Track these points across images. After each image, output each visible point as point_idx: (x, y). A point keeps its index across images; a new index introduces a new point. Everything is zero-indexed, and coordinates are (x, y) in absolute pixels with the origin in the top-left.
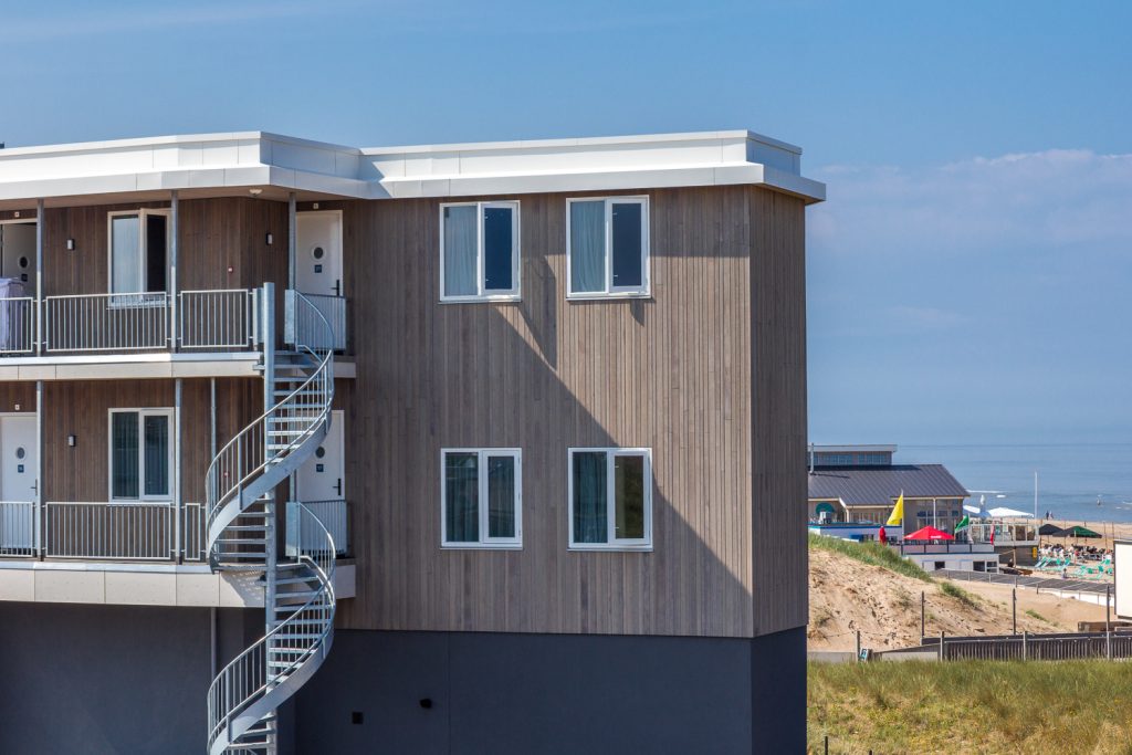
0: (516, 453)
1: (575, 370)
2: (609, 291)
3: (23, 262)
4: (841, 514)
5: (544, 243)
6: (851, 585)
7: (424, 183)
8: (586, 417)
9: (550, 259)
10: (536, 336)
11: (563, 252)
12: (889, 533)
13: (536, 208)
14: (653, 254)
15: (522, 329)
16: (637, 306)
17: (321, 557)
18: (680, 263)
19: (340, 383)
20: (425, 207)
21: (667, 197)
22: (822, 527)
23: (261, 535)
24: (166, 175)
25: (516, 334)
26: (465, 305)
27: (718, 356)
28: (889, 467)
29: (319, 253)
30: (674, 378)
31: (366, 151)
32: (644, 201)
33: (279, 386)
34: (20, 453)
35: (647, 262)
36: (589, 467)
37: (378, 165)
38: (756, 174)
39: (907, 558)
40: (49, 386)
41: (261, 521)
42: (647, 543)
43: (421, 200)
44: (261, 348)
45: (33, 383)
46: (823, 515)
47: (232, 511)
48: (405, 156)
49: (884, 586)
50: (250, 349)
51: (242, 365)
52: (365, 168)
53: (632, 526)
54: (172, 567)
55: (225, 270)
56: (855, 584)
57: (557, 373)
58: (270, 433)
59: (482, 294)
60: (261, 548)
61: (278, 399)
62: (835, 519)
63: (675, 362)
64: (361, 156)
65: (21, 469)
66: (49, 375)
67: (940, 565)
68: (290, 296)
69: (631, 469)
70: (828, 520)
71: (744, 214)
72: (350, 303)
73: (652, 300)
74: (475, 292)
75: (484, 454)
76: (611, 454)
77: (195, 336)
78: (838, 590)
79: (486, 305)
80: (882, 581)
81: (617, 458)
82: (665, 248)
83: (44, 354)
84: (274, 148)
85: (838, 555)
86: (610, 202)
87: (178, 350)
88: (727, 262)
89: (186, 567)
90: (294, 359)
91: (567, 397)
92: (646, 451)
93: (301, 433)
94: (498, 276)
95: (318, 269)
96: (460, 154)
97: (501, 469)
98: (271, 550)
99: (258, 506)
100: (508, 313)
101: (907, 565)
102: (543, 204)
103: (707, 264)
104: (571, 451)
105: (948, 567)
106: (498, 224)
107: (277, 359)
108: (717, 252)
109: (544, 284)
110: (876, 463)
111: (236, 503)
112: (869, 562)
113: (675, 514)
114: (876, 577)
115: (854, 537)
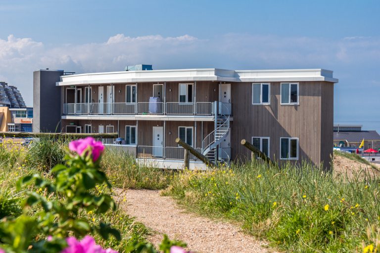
0: (269, 138)
1: (282, 120)
2: (289, 103)
3: (159, 93)
4: (346, 144)
5: (275, 92)
6: (347, 165)
7: (249, 79)
8: (284, 131)
9: (277, 96)
10: (273, 113)
11: (279, 94)
12: (360, 150)
13: (274, 85)
14: (300, 95)
15: (270, 111)
16: (296, 107)
17: (226, 160)
18: (306, 97)
19: (231, 122)
20: (249, 84)
21: (303, 83)
22: (341, 148)
23: (214, 155)
24: (194, 77)
25: (269, 112)
26: (258, 106)
27: (314, 118)
28: (360, 131)
29: (225, 93)
30: (304, 123)
31: (236, 71)
32: (298, 84)
33: (218, 123)
34: (158, 135)
35: (298, 97)
36: (285, 142)
37: (239, 74)
38: (323, 79)
39: (364, 158)
40: (167, 122)
41: (214, 152)
42: (297, 158)
43: (248, 82)
44: (214, 115)
45: (163, 121)
46: (341, 145)
47: (208, 150)
48: (245, 72)
49: (356, 166)
50: (212, 115)
51: (210, 119)
52: (236, 75)
53: (294, 155)
54: (194, 162)
55: (205, 97)
56: (348, 165)
57: (278, 121)
58: (215, 133)
59: (261, 103)
60: (214, 158)
61: (218, 126)
62: (344, 146)
63: (304, 119)
64: (235, 72)
65: (158, 139)
66: (167, 119)
67: (373, 159)
68: (220, 104)
69: (294, 143)
70: (342, 146)
71: (320, 87)
72: (232, 104)
73: (299, 106)
74: (260, 103)
75: (261, 138)
76: (290, 139)
77: (200, 112)
78: (343, 167)
79: (262, 106)
80: (355, 164)
81: (291, 140)
82: (302, 94)
83: (166, 115)
84: (217, 72)
85: (344, 157)
86: (290, 84)
87: (196, 115)
88: (316, 97)
89: (197, 162)
90: (221, 118)
91: (280, 126)
92: (297, 138)
93: (223, 133)
94: (265, 99)
95: (225, 97)
96: (257, 72)
97: (265, 141)
98: (216, 158)
99: (213, 149)
100: (267, 108)
101: (363, 160)
102: (276, 84)
103: (311, 98)
104: (281, 138)
105: (376, 160)
106: (265, 88)
107: (218, 118)
108: (314, 95)
109: (275, 101)
110: (357, 130)
111: (209, 148)
112: (352, 159)
113: (303, 152)
114: (354, 164)
115: (349, 151)
